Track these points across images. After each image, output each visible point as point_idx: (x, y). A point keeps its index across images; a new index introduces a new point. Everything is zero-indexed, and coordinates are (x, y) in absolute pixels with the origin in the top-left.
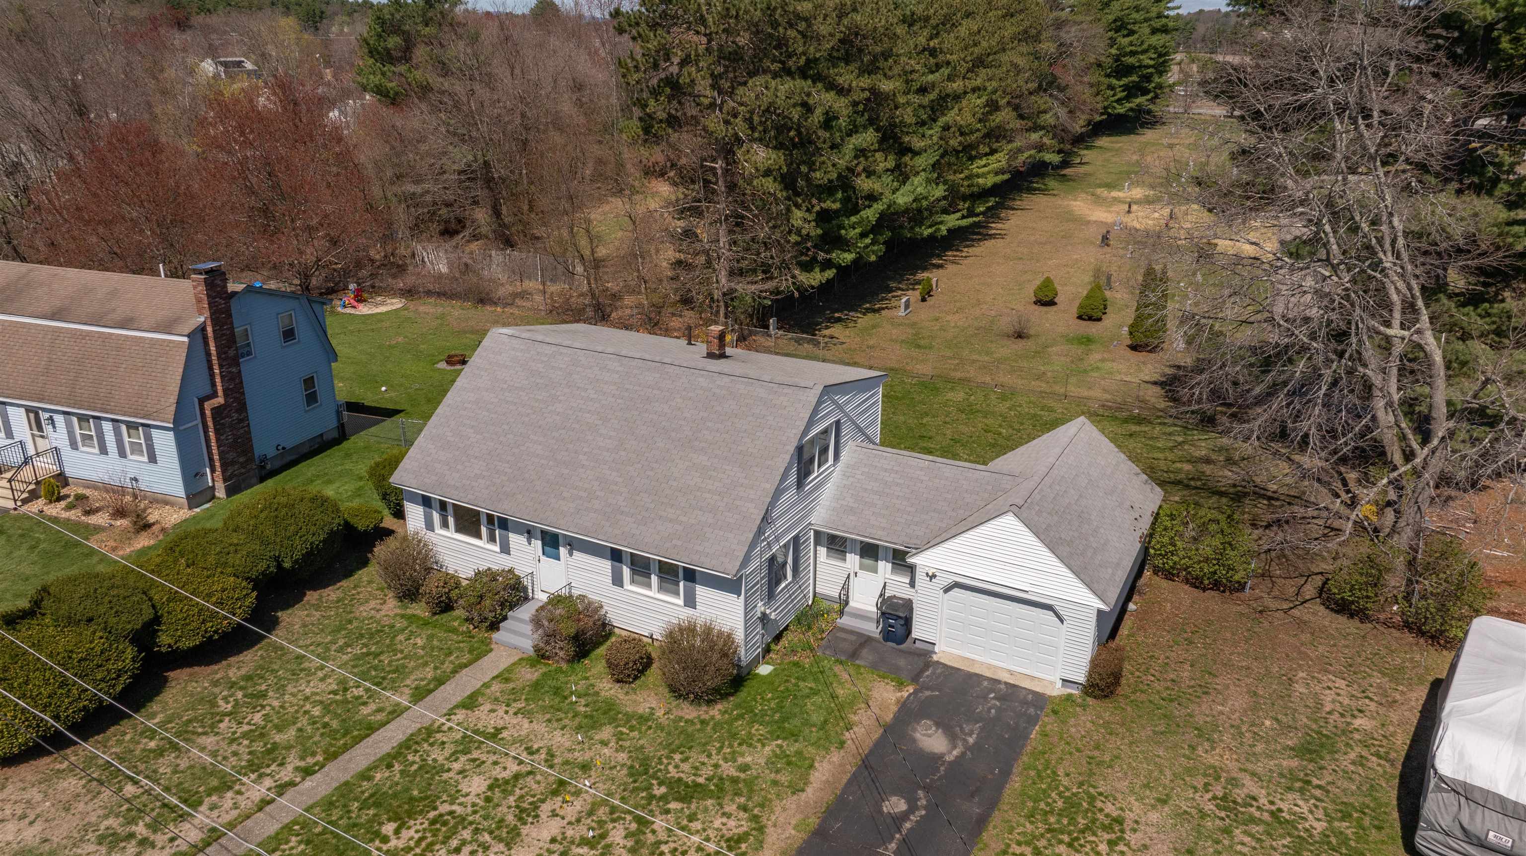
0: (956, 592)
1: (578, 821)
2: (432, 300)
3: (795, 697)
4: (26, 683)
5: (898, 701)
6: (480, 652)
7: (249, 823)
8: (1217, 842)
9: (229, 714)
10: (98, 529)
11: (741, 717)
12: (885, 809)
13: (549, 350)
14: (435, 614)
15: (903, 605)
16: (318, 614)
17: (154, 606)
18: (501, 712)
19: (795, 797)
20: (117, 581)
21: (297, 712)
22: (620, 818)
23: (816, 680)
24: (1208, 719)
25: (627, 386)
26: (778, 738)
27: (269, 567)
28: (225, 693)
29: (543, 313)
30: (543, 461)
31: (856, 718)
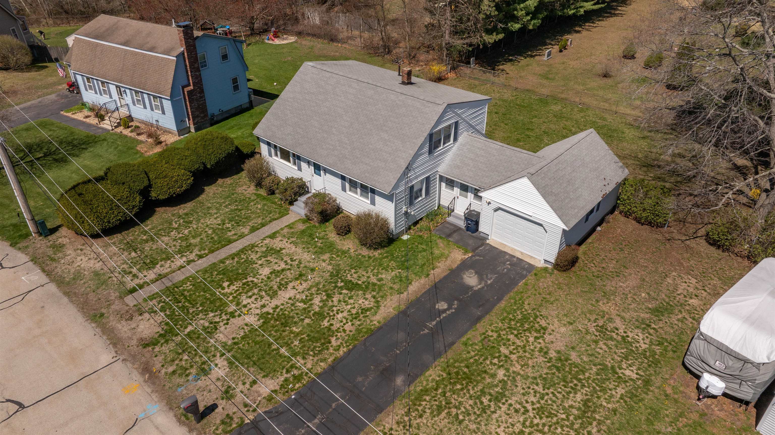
0: (500, 212)
1: (303, 292)
2: (309, 38)
3: (415, 251)
4: (98, 207)
5: (462, 259)
6: (284, 213)
7: (174, 274)
8: (589, 346)
9: (176, 229)
10: (142, 142)
11: (387, 257)
12: (437, 307)
13: (328, 75)
14: (268, 195)
15: (476, 215)
16: (221, 189)
17: (149, 180)
18: (284, 242)
19: (398, 296)
20: (136, 168)
21: (202, 231)
22: (320, 293)
23: (427, 245)
24: (612, 289)
25: (359, 96)
26: (399, 269)
27: (200, 167)
28: (176, 220)
29: (360, 48)
30: (317, 130)
31: (439, 265)
